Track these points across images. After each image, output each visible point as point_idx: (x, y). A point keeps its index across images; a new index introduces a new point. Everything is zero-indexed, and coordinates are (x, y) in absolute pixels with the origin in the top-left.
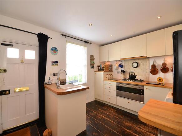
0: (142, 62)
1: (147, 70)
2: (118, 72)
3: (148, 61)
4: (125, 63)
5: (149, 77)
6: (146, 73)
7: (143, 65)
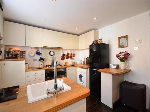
0: (56, 52)
1: (59, 57)
2: (33, 60)
3: (59, 51)
4: (42, 51)
5: (60, 62)
6: (59, 59)
7: (57, 54)
